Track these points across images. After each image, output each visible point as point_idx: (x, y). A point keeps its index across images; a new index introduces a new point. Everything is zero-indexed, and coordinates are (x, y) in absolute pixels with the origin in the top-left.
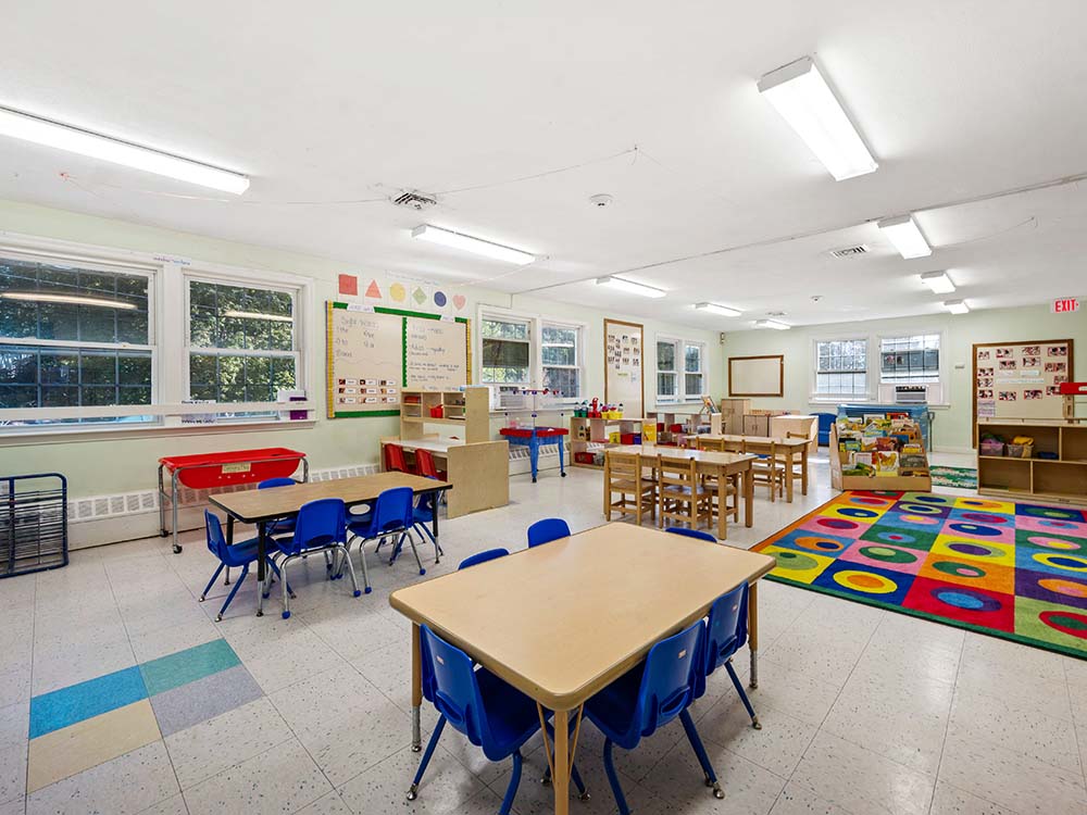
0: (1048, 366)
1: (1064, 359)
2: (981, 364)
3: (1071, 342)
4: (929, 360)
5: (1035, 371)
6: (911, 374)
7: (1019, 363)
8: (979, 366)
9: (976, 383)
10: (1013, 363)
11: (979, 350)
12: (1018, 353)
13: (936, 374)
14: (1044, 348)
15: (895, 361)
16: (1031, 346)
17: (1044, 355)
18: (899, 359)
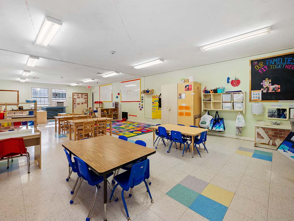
0: (84, 98)
1: (87, 97)
2: (74, 97)
3: (87, 94)
4: (63, 95)
5: (83, 99)
6: (60, 99)
7: (80, 97)
8: (74, 98)
9: (73, 101)
10: (79, 97)
11: (74, 94)
12: (80, 95)
13: (65, 99)
14: (84, 94)
15: (56, 95)
16: (82, 94)
17: (84, 96)
18: (57, 95)
